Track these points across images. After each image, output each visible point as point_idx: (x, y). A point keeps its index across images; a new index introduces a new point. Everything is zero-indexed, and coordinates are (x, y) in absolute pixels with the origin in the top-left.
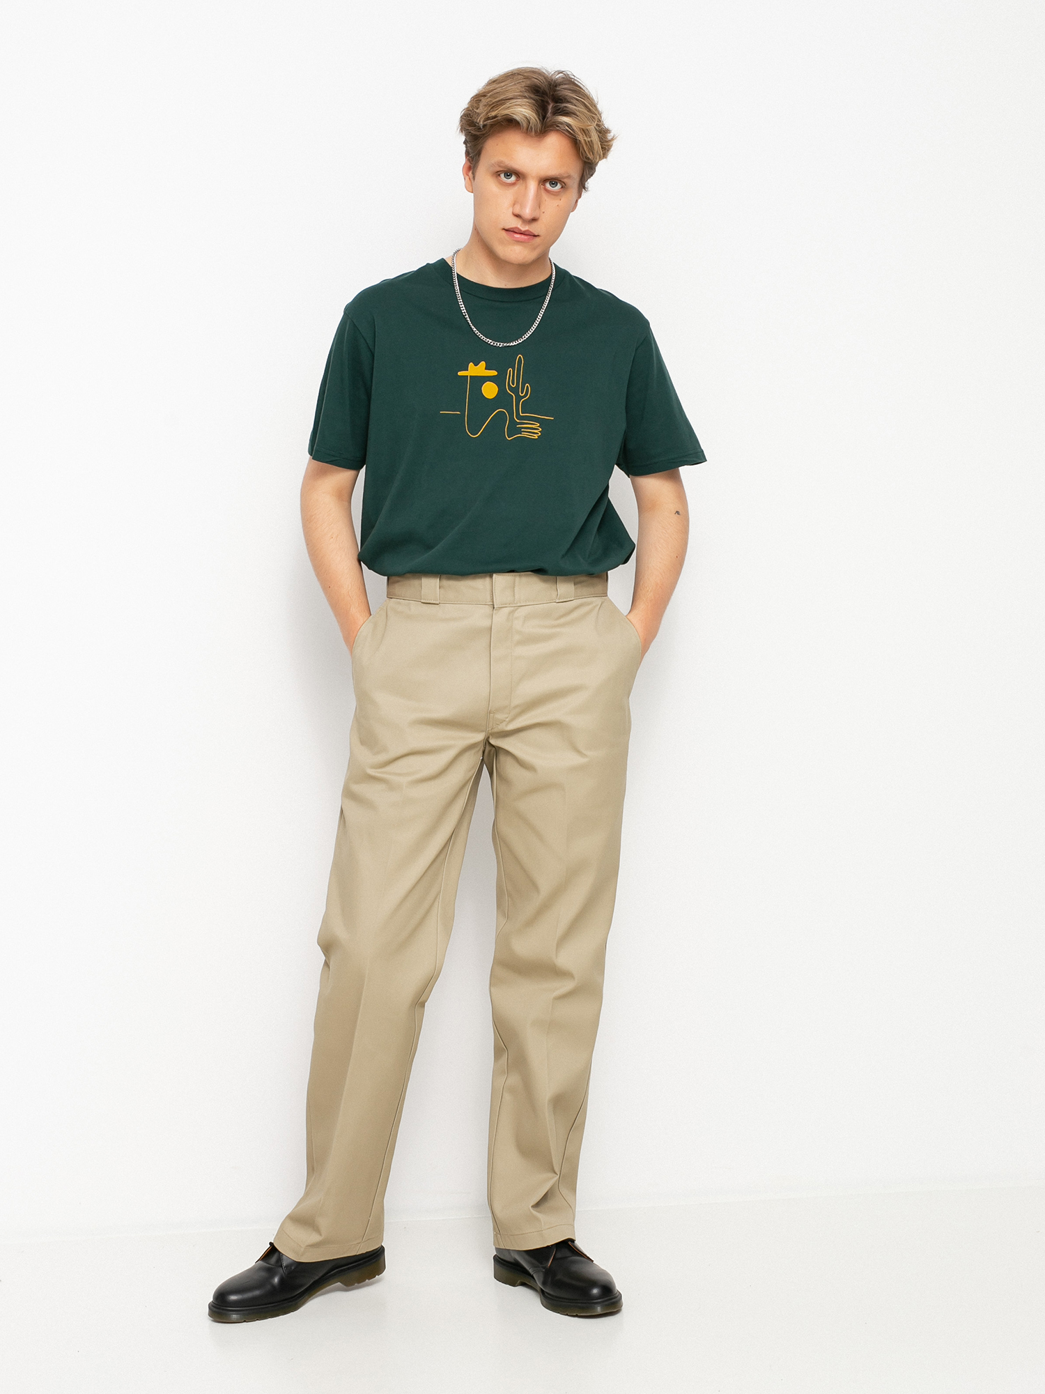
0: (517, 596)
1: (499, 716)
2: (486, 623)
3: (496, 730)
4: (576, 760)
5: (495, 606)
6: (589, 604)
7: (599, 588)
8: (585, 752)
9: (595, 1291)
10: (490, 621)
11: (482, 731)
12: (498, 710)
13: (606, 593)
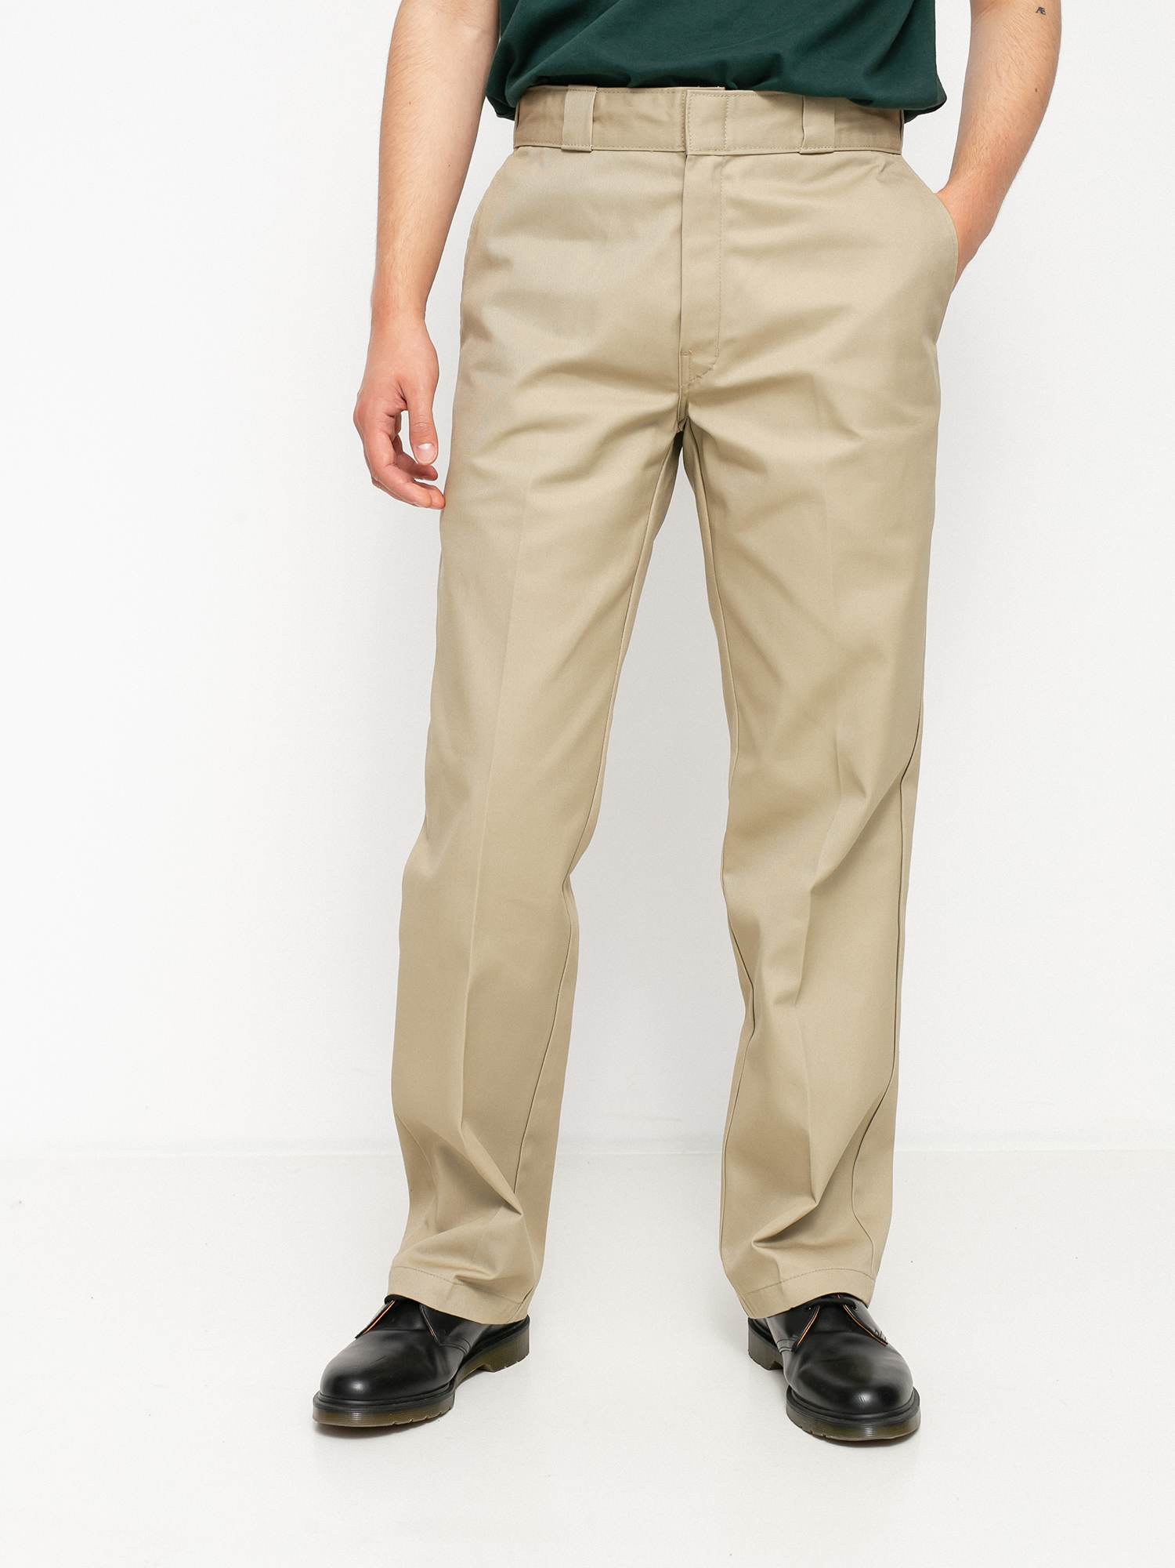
0: (728, 138)
1: (700, 360)
2: (672, 185)
3: (696, 388)
4: (840, 446)
5: (689, 153)
6: (866, 162)
7: (885, 137)
8: (857, 430)
9: (865, 1398)
10: (681, 182)
11: (672, 391)
12: (701, 347)
13: (899, 149)
